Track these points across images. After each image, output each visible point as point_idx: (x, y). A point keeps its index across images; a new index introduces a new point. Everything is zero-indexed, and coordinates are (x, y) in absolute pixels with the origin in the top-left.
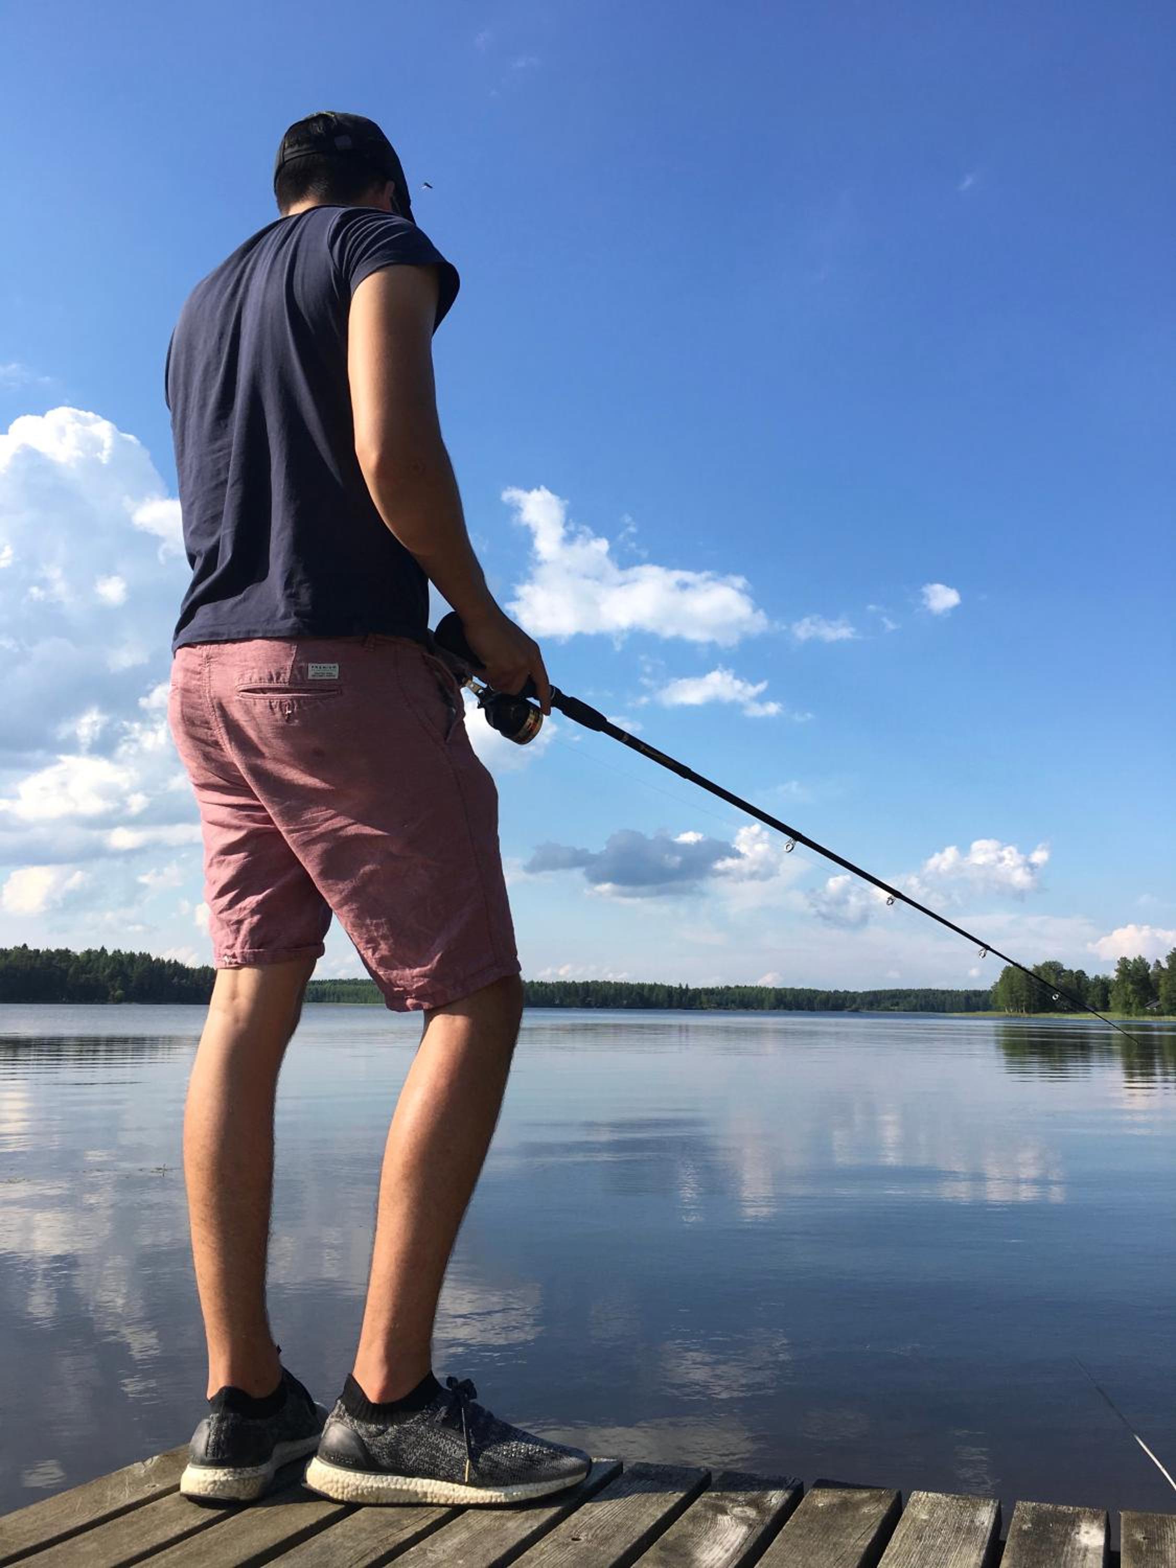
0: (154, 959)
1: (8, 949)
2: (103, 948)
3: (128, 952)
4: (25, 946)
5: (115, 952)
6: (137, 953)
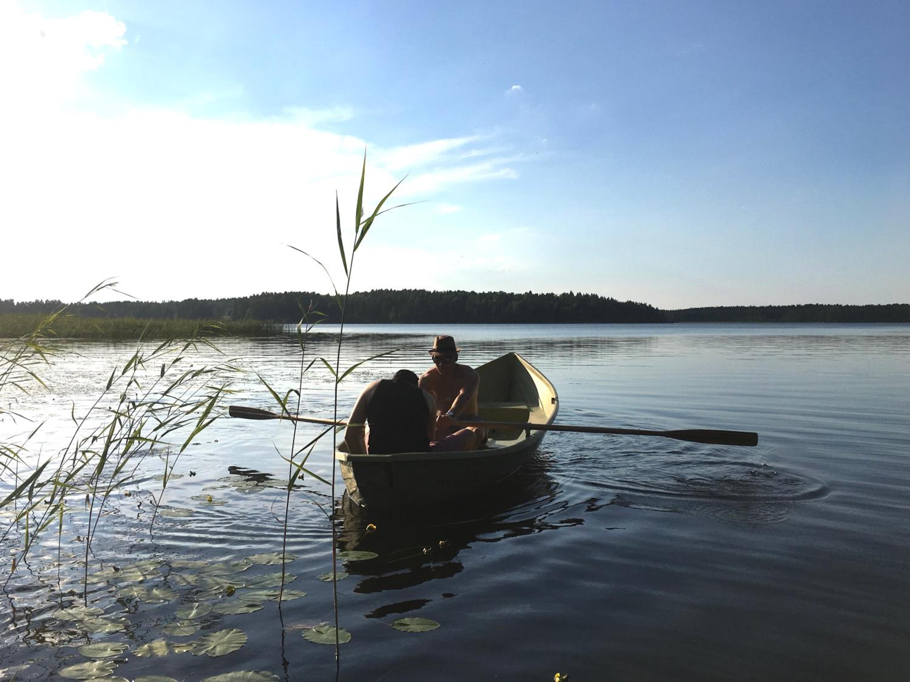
0: (599, 297)
1: (522, 294)
2: (571, 292)
3: (585, 294)
4: (530, 292)
5: (578, 294)
6: (590, 294)
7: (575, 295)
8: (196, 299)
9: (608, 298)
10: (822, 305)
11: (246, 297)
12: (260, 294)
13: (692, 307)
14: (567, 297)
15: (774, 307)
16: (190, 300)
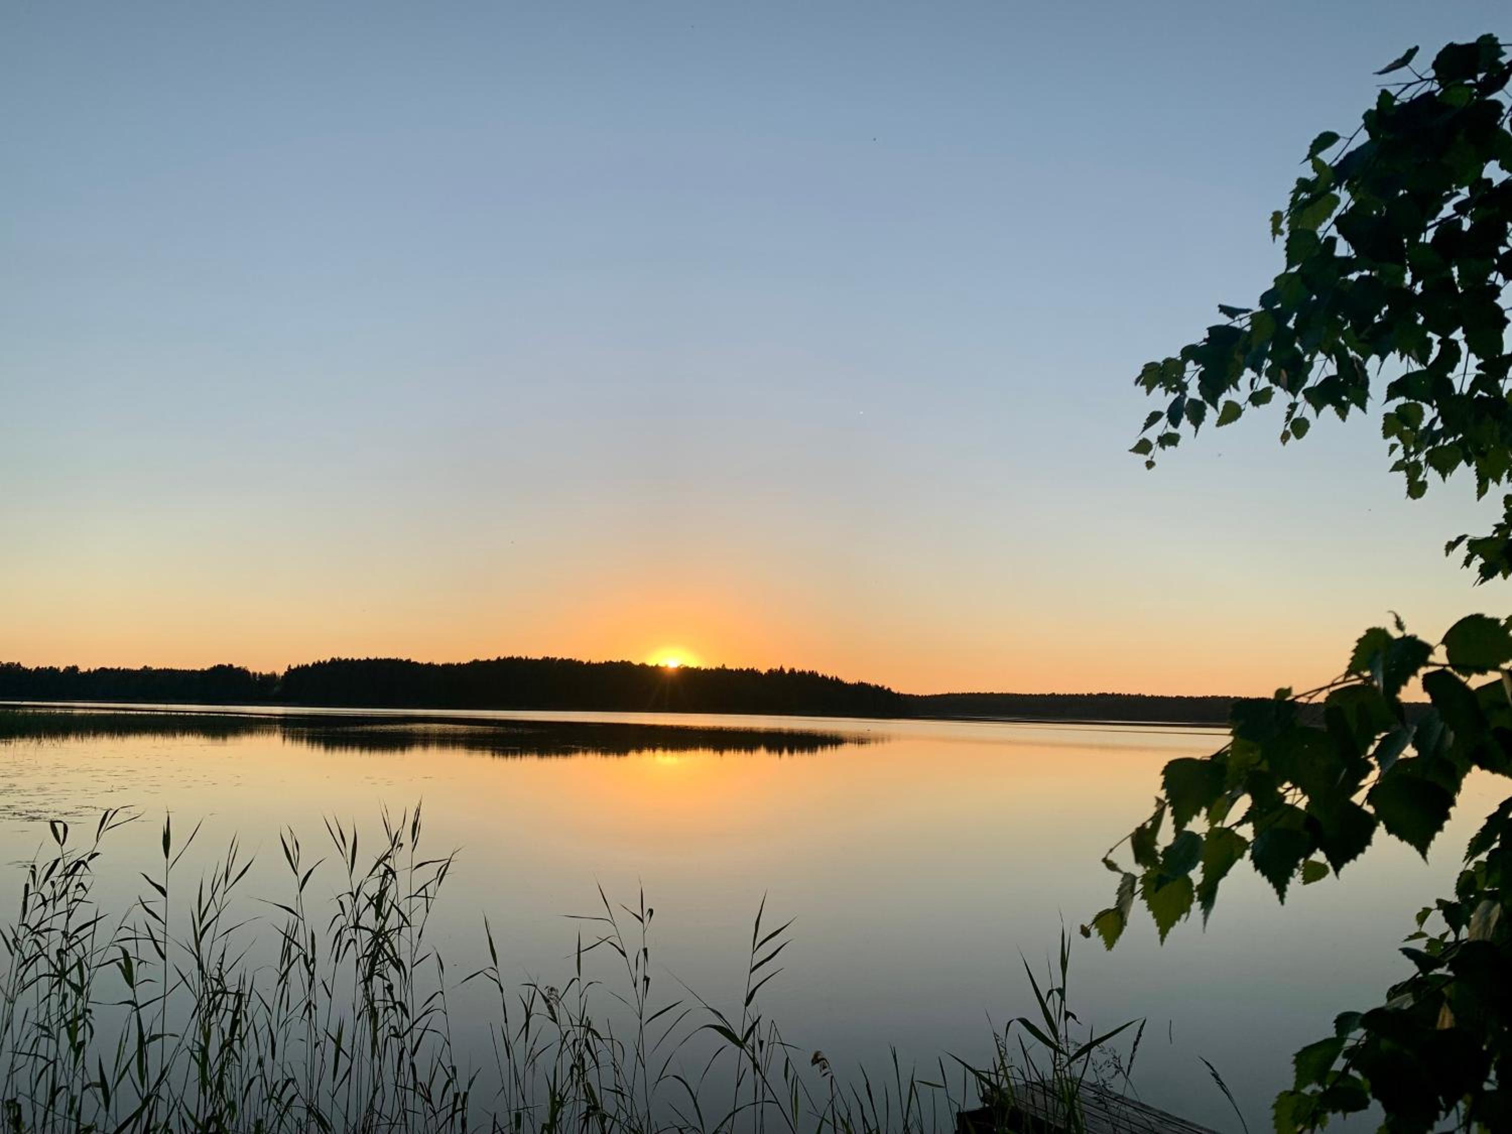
7: (787, 671)
8: (231, 666)
9: (832, 678)
10: (1120, 694)
11: (307, 665)
12: (328, 660)
13: (951, 692)
14: (776, 676)
15: (1059, 696)
16: (220, 667)
